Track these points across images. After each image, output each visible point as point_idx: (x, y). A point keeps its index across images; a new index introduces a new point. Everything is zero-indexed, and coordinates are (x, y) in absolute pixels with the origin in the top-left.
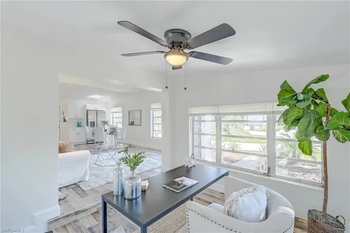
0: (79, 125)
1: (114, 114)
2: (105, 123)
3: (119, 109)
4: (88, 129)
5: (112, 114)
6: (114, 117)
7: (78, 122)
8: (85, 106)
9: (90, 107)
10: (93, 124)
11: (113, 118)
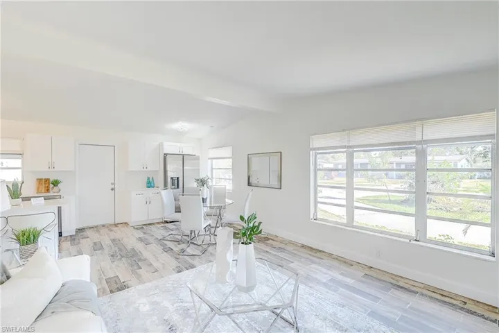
0: (150, 184)
1: (214, 161)
2: (203, 182)
3: (227, 152)
4: (167, 195)
5: (210, 161)
6: (214, 167)
7: (149, 178)
8: (160, 146)
9: (170, 147)
10: (176, 183)
11: (212, 169)
